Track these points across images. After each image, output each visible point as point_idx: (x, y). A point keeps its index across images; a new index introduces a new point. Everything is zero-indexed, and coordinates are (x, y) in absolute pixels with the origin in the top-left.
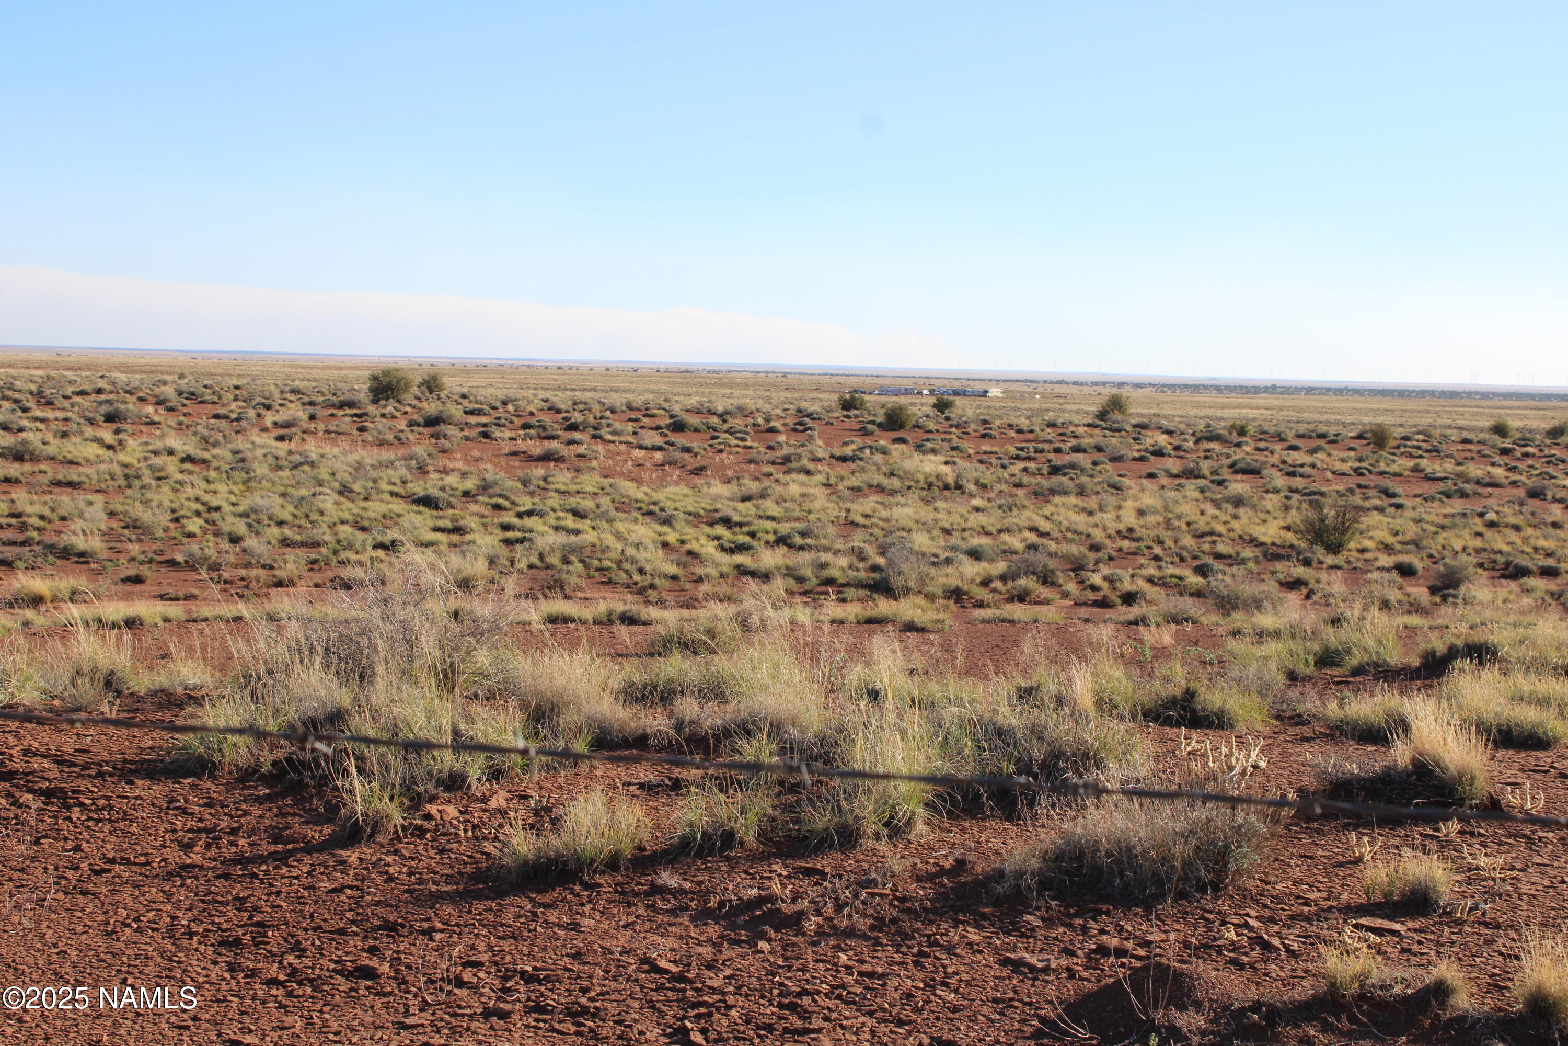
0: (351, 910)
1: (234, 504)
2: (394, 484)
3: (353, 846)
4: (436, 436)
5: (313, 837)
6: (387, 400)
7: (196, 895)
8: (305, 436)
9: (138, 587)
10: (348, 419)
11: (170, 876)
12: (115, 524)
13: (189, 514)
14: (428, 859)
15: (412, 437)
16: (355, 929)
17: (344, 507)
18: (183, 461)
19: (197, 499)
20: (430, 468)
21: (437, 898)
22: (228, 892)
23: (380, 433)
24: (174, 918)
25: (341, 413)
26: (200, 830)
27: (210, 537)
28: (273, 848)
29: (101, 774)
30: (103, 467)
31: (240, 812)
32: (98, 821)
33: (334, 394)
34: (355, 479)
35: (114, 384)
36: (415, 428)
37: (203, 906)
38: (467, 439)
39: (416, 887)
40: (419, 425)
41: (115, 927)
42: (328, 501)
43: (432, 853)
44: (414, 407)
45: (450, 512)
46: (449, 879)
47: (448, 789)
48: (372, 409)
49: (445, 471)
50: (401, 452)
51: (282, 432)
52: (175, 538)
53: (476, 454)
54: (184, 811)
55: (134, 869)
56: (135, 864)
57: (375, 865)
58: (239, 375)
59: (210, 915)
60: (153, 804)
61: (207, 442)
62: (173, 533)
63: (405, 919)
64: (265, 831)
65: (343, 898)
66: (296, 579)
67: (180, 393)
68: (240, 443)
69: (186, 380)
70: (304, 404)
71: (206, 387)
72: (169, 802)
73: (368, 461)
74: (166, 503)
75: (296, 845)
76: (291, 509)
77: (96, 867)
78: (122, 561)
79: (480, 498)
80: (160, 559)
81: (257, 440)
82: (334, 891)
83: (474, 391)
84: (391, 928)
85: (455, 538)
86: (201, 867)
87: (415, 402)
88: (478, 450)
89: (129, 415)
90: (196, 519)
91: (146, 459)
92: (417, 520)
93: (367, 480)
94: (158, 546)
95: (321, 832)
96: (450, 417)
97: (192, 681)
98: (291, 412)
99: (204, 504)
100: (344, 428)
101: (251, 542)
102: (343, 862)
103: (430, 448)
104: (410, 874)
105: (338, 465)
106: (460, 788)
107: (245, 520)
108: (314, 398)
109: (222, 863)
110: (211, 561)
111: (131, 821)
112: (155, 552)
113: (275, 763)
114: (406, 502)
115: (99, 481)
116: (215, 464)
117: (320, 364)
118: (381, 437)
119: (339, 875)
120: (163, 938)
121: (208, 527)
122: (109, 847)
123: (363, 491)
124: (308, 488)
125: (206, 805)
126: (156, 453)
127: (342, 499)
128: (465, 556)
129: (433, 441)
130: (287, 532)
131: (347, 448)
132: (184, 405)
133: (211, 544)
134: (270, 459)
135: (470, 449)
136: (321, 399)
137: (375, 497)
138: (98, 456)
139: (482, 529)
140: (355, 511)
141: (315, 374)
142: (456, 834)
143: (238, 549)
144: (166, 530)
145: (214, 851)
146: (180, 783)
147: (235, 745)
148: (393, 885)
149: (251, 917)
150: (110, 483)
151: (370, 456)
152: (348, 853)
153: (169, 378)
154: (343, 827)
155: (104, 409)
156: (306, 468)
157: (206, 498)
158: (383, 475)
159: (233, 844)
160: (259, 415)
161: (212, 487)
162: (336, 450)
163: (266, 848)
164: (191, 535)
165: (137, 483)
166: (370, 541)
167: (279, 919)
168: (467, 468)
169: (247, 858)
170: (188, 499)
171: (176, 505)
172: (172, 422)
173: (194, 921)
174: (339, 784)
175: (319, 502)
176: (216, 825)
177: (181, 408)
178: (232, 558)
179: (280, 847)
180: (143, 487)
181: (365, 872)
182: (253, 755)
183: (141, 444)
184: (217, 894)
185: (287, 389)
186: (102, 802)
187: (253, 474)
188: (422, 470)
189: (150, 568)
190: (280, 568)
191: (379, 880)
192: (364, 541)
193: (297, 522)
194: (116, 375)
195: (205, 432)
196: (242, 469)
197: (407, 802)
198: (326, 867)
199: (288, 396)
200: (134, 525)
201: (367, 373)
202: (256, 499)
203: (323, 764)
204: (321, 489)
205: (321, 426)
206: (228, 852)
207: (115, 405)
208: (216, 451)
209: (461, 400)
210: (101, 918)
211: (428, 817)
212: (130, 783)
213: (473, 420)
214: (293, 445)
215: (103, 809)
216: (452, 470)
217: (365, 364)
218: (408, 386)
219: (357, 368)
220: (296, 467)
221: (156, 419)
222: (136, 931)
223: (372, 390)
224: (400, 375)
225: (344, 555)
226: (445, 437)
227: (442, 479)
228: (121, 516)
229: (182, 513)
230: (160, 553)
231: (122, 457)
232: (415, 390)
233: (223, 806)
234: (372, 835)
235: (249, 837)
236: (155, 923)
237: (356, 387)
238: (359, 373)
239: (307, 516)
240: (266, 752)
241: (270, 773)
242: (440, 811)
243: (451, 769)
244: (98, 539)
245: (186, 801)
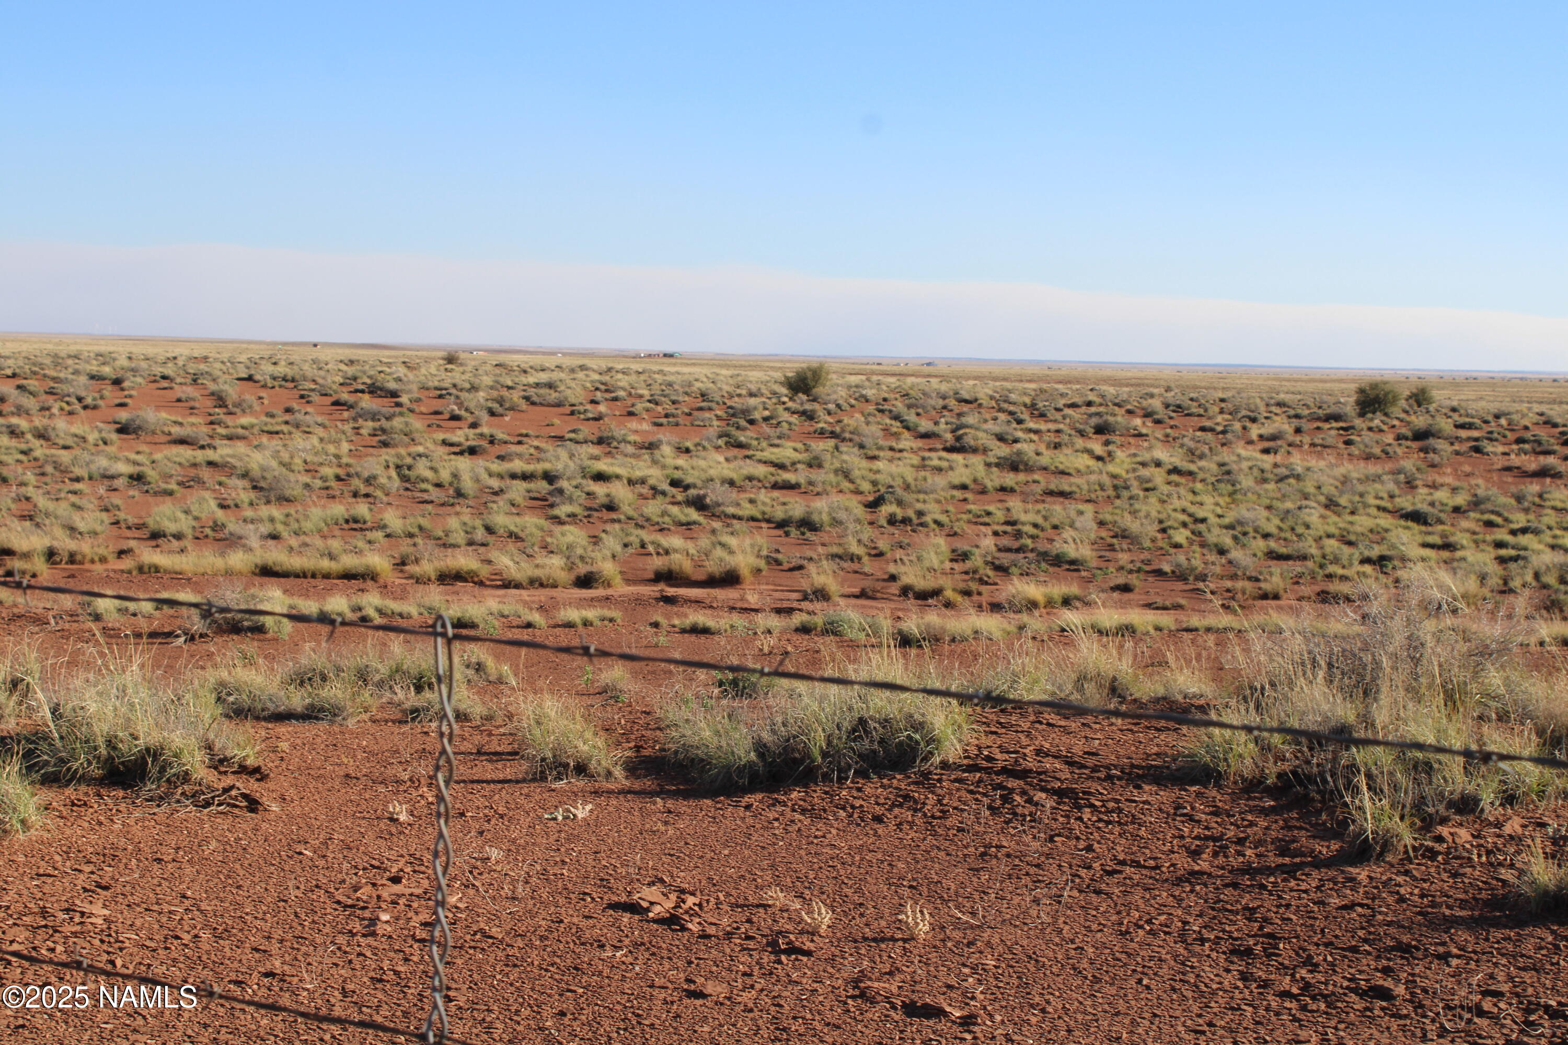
0: (1362, 928)
1: (1220, 516)
2: (1382, 498)
3: (1361, 863)
4: (1425, 450)
5: (1320, 852)
6: (1374, 412)
7: (1206, 901)
8: (1290, 449)
9: (1127, 596)
10: (1334, 432)
11: (1179, 881)
12: (1104, 534)
13: (1176, 525)
14: (1442, 883)
15: (1399, 451)
16: (1367, 948)
17: (1330, 521)
18: (1170, 472)
19: (1184, 511)
20: (1419, 483)
21: (1452, 922)
22: (1237, 901)
23: (1366, 446)
24: (1185, 923)
25: (1327, 426)
26: (1207, 838)
27: (1196, 548)
28: (1280, 860)
29: (1109, 778)
30: (1093, 478)
31: (1246, 823)
32: (1108, 823)
33: (1320, 408)
34: (1342, 493)
35: (1103, 396)
36: (1403, 442)
37: (1214, 913)
38: (1457, 453)
39: (1430, 910)
40: (1406, 439)
41: (1128, 928)
42: (1314, 515)
43: (1445, 876)
44: (1401, 420)
45: (1440, 528)
46: (1463, 904)
47: (1459, 812)
48: (1358, 422)
49: (1434, 486)
50: (1389, 466)
51: (1266, 444)
52: (1162, 548)
53: (1467, 468)
54: (1191, 818)
55: (1144, 872)
56: (1145, 867)
57: (1385, 884)
58: (1224, 388)
59: (1221, 923)
60: (1160, 810)
61: (1193, 454)
62: (1160, 544)
63: (1419, 941)
64: (1272, 843)
65: (1354, 915)
66: (1281, 592)
67: (1167, 406)
68: (1226, 455)
69: (1172, 393)
70: (1289, 417)
71: (1192, 399)
72: (1176, 809)
73: (1355, 475)
74: (1154, 514)
75: (1304, 859)
76: (1276, 521)
77: (1108, 868)
78: (1111, 569)
79: (1472, 514)
80: (1147, 568)
81: (1243, 453)
82: (1344, 907)
83: (1463, 404)
84: (1405, 950)
85: (1445, 554)
86: (1209, 875)
87: (1403, 416)
88: (1469, 465)
89: (1118, 427)
90: (1182, 530)
91: (1134, 470)
92: (1405, 536)
93: (1354, 493)
94: (1146, 555)
95: (1328, 847)
96: (1440, 431)
97: (1192, 690)
98: (1277, 425)
99: (1190, 515)
100: (1330, 441)
101: (1236, 554)
102: (1352, 880)
103: (1419, 463)
104: (1422, 896)
105: (1324, 479)
106: (1473, 811)
107: (1231, 532)
108: (1299, 411)
109: (1230, 872)
110: (1197, 572)
111: (1140, 825)
112: (1143, 561)
113: (1280, 776)
114: (1394, 517)
115: (1089, 491)
116: (1201, 476)
117: (1304, 377)
118: (1368, 450)
119: (1348, 892)
120: (1175, 942)
121: (1194, 538)
122: (1119, 849)
123: (1349, 505)
124: (1294, 502)
125: (1211, 813)
126: (1144, 464)
127: (1328, 513)
128: (1455, 573)
129: (1422, 455)
130: (1272, 544)
131: (1333, 461)
132: (1171, 418)
133: (1197, 555)
134: (1256, 472)
135: (1460, 464)
136: (1306, 412)
137: (1361, 511)
138: (1088, 467)
139: (1474, 546)
140: (1341, 525)
141: (1299, 387)
142: (1470, 859)
143: (1223, 561)
144: (1153, 540)
145: (1221, 860)
146: (1186, 790)
147: (1240, 756)
148: (1405, 905)
149: (1261, 928)
150: (1099, 493)
151: (1356, 469)
152: (1357, 871)
153: (1156, 391)
154: (1351, 844)
155: (1094, 421)
156: (1292, 481)
157: (1192, 509)
158: (1369, 489)
159: (1240, 853)
160: (1244, 428)
161: (1198, 499)
162: (1322, 464)
163: (1273, 860)
164: (1177, 546)
165: (1125, 494)
166: (1357, 556)
167: (1290, 932)
168: (1457, 484)
169: (1254, 868)
170: (1175, 510)
171: (1163, 516)
172: (1159, 434)
173: (1205, 927)
174: (1348, 799)
175: (1305, 515)
176: (1223, 834)
177: (1167, 420)
178: (1218, 570)
179: (1287, 860)
180: (1131, 498)
181: (1375, 891)
182: (1257, 767)
183: (1130, 455)
184: (1227, 902)
185: (1272, 402)
186: (1111, 805)
187: (1238, 487)
188: (1410, 485)
189: (1138, 578)
190: (1265, 580)
191: (1391, 900)
192: (1351, 555)
193: (1283, 535)
194: (1103, 387)
195: (1192, 444)
196: (1228, 481)
197: (1419, 823)
198: (1335, 883)
199: (1274, 409)
200: (1123, 535)
201: (1354, 386)
202: (1243, 512)
203: (1329, 779)
204: (1307, 502)
205: (1307, 439)
206: (1236, 862)
207: (1105, 417)
208: (1202, 463)
209: (1451, 414)
210: (1114, 918)
211: (1440, 839)
212: (1138, 787)
213: (1463, 434)
214: (1278, 458)
215: (1113, 811)
216: (1442, 485)
217: (1351, 377)
218: (1395, 399)
219: (1341, 381)
220: (1281, 479)
221: (1144, 431)
222: (1149, 932)
223: (1358, 403)
224: (1388, 388)
225: (1331, 569)
226: (1435, 451)
227: (1431, 494)
228: (1110, 526)
229: (1169, 523)
230: (1148, 562)
231: (1111, 468)
232: (1403, 403)
233: (1229, 816)
234: (1381, 854)
235: (1256, 847)
236: (1167, 926)
237: (1342, 400)
238: (1344, 386)
239: (1293, 529)
240: (1271, 764)
241: (1275, 784)
242: (1451, 834)
243: (1463, 791)
244: (1088, 547)
245: (1193, 808)
